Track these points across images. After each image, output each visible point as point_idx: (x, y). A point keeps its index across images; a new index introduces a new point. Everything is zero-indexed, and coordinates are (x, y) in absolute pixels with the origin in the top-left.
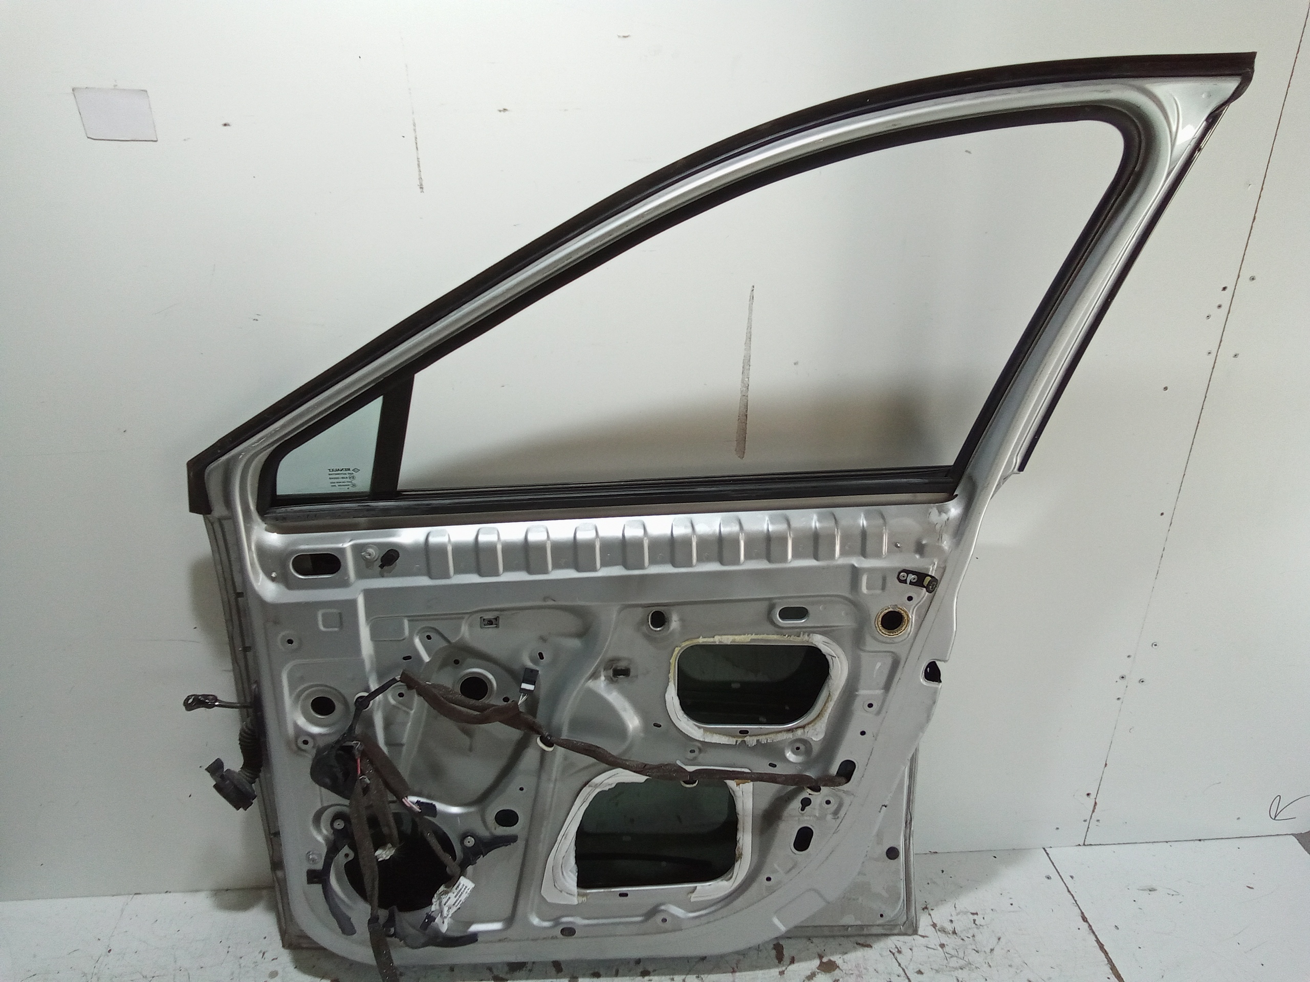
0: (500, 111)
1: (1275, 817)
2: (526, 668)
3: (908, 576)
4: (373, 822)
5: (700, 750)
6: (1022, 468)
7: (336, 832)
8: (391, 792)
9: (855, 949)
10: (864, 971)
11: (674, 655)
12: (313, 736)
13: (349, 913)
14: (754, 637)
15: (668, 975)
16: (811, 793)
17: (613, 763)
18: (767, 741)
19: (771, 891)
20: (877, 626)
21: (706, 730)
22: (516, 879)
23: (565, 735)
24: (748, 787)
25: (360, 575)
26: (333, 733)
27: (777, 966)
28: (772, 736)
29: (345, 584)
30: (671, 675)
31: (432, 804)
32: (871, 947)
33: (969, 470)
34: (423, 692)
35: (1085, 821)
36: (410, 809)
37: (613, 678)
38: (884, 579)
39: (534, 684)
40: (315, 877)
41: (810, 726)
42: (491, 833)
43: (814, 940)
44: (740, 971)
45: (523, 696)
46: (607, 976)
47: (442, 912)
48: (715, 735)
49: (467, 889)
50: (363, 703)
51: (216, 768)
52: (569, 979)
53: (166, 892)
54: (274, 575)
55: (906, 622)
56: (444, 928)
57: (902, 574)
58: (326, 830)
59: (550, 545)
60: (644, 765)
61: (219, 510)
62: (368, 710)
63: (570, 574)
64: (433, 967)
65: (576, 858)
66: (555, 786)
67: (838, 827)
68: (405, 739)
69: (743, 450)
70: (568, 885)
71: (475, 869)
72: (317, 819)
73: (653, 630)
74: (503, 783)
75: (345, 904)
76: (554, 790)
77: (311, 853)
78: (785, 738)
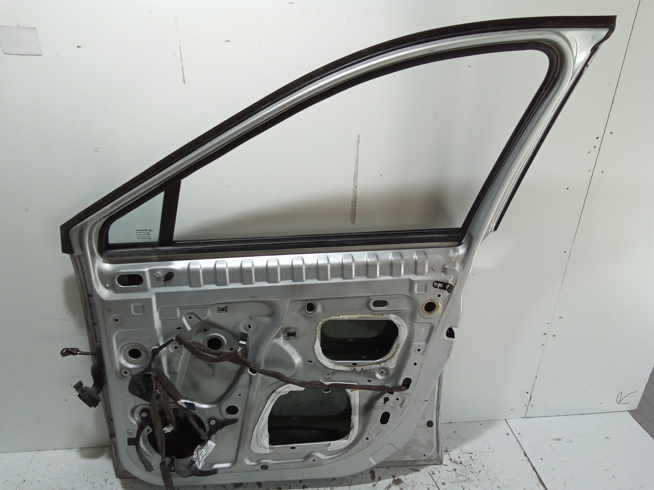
0: (226, 41)
1: (620, 402)
2: (242, 332)
3: (438, 284)
4: (162, 413)
5: (332, 374)
6: (495, 229)
7: (142, 418)
8: (171, 398)
9: (411, 472)
10: (416, 484)
11: (319, 325)
12: (130, 369)
13: (150, 460)
14: (360, 316)
15: (316, 488)
16: (389, 395)
17: (287, 381)
18: (366, 368)
19: (368, 445)
20: (422, 310)
21: (335, 363)
22: (237, 441)
23: (262, 367)
24: (357, 392)
25: (154, 285)
26: (140, 368)
27: (371, 482)
28: (369, 366)
29: (145, 290)
30: (317, 336)
31: (193, 403)
32: (419, 471)
33: (469, 230)
34: (187, 346)
35: (526, 406)
36: (181, 407)
37: (287, 337)
38: (426, 286)
39: (246, 341)
40: (132, 442)
41: (388, 360)
42: (224, 418)
43: (390, 468)
44: (353, 485)
45: (240, 347)
46: (284, 489)
47: (199, 459)
48: (340, 366)
49: (211, 447)
50: (156, 352)
51: (79, 386)
53: (55, 450)
54: (107, 286)
55: (437, 308)
56: (200, 467)
57: (435, 283)
58: (138, 417)
59: (254, 269)
60: (303, 382)
61: (77, 252)
62: (159, 355)
63: (265, 284)
64: (194, 486)
65: (269, 429)
66: (257, 393)
67: (403, 411)
68: (178, 370)
69: (354, 220)
70: (264, 444)
71: (216, 436)
72: (132, 412)
73: (307, 312)
74: (230, 392)
75: (148, 455)
76: (256, 396)
77: (130, 429)
78: (376, 367)
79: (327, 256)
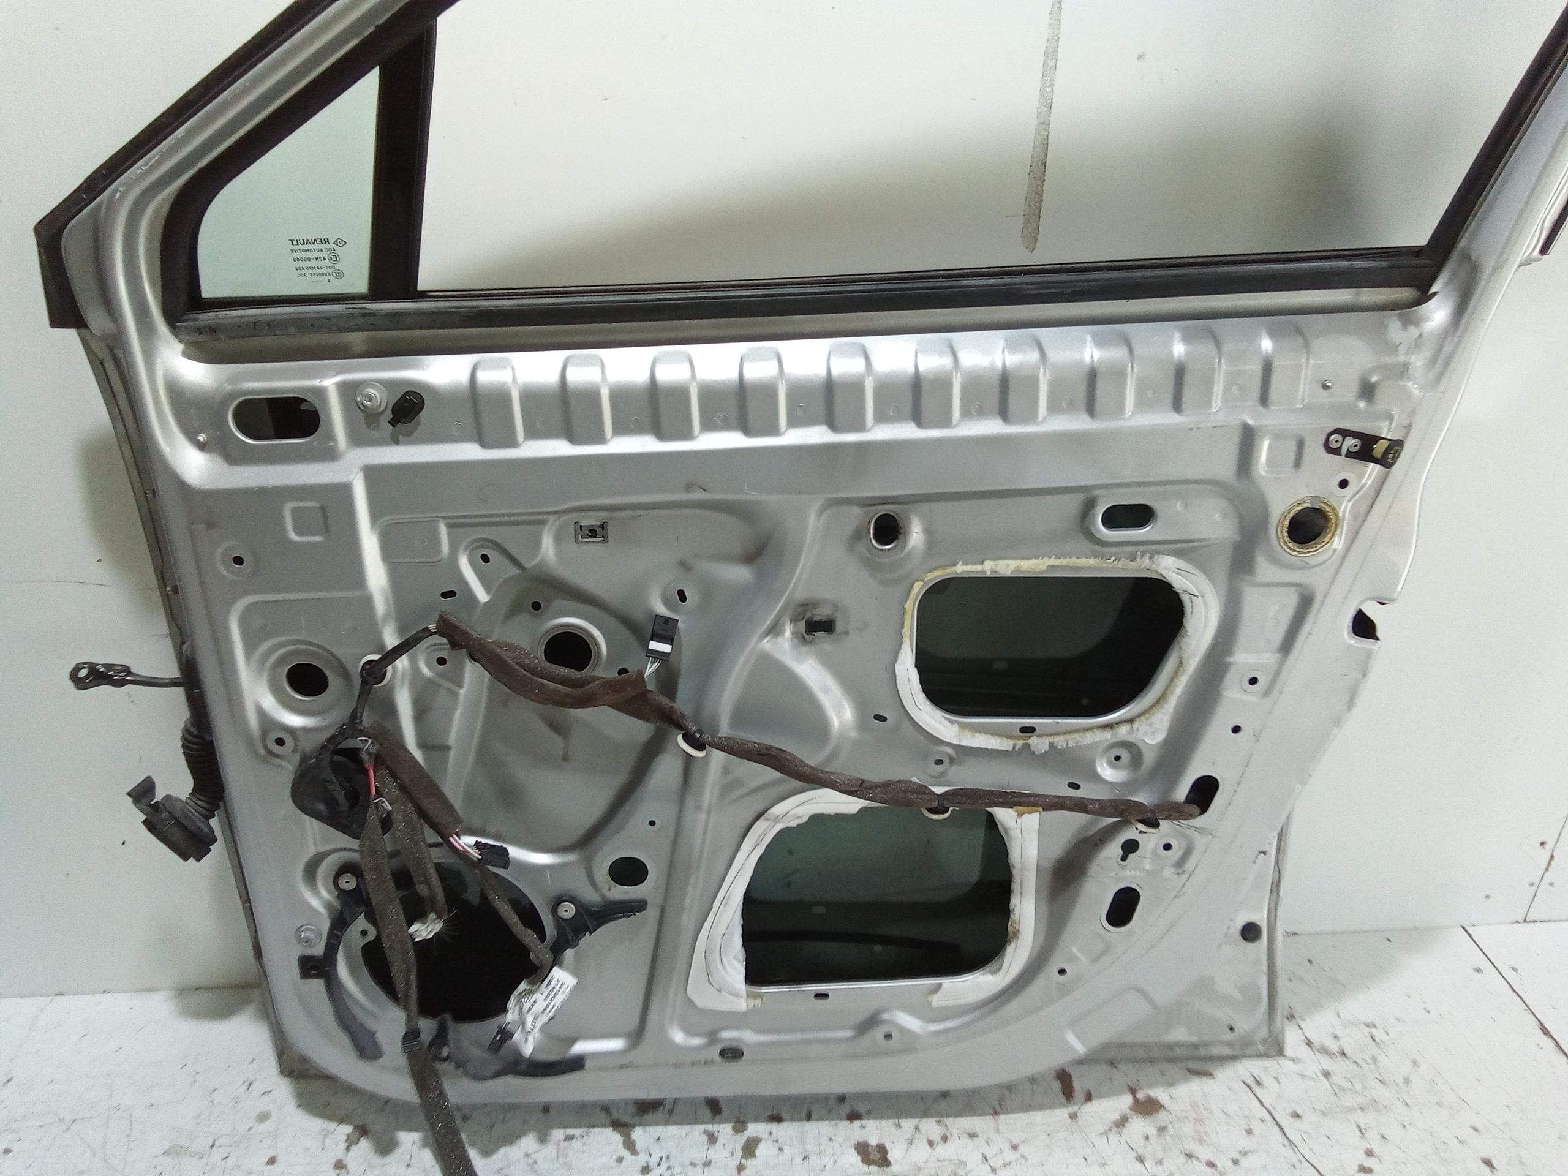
2: (656, 615)
3: (1344, 440)
4: (403, 879)
5: (952, 760)
6: (1544, 250)
7: (342, 894)
8: (431, 827)
9: (1186, 1080)
10: (1205, 1114)
11: (911, 595)
12: (292, 731)
13: (372, 1024)
14: (1053, 561)
15: (891, 1118)
16: (1143, 830)
17: (813, 779)
18: (1067, 744)
19: (1064, 991)
20: (1280, 536)
21: (963, 726)
22: (647, 967)
23: (725, 730)
24: (1032, 821)
25: (357, 440)
26: (326, 727)
27: (1062, 1105)
28: (1076, 736)
29: (330, 454)
30: (906, 631)
31: (502, 846)
32: (1211, 1075)
33: (1462, 243)
34: (479, 652)
35: (1532, 884)
36: (462, 855)
37: (806, 636)
38: (1301, 445)
39: (671, 643)
40: (314, 968)
41: (1142, 718)
42: (603, 896)
43: (1120, 1066)
44: (1007, 1112)
45: (652, 663)
46: (792, 1120)
47: (523, 1023)
48: (978, 734)
49: (563, 988)
50: (374, 673)
51: (143, 793)
52: (733, 1124)
53: (104, 992)
54: (201, 438)
55: (1333, 529)
56: (528, 1050)
57: (1333, 437)
58: (328, 891)
59: (696, 390)
60: (860, 782)
61: (96, 318)
62: (384, 686)
63: (731, 440)
64: (515, 1107)
65: (744, 936)
66: (708, 820)
67: (1183, 887)
68: (452, 738)
69: (1033, 235)
70: (728, 979)
71: (577, 956)
72: (311, 871)
73: (876, 547)
74: (621, 814)
75: (366, 1010)
76: (706, 825)
77: (303, 928)
78: (1098, 739)
79: (951, 344)
